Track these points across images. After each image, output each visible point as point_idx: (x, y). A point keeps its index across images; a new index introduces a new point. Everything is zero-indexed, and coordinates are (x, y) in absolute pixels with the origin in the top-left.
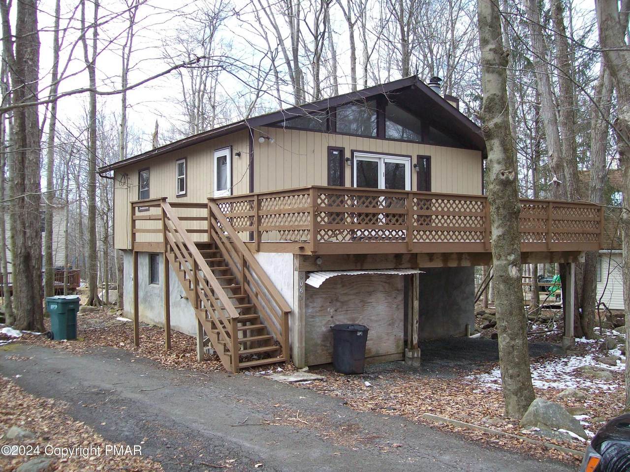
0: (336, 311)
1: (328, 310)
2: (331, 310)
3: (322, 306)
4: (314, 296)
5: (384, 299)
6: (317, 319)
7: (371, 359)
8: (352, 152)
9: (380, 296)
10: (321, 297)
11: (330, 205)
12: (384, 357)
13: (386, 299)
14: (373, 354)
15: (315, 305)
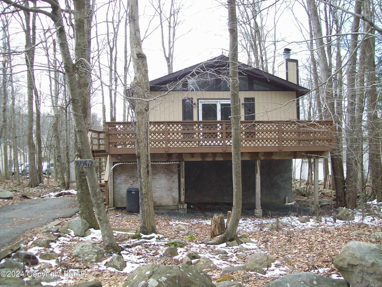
0: (134, 182)
1: (129, 181)
2: (131, 181)
3: (126, 179)
4: (121, 174)
5: (164, 177)
6: (123, 186)
7: (158, 207)
8: (198, 100)
9: (163, 176)
10: (126, 175)
11: (184, 130)
12: (165, 207)
13: (166, 177)
14: (158, 205)
15: (122, 178)
